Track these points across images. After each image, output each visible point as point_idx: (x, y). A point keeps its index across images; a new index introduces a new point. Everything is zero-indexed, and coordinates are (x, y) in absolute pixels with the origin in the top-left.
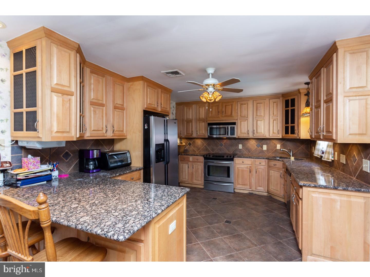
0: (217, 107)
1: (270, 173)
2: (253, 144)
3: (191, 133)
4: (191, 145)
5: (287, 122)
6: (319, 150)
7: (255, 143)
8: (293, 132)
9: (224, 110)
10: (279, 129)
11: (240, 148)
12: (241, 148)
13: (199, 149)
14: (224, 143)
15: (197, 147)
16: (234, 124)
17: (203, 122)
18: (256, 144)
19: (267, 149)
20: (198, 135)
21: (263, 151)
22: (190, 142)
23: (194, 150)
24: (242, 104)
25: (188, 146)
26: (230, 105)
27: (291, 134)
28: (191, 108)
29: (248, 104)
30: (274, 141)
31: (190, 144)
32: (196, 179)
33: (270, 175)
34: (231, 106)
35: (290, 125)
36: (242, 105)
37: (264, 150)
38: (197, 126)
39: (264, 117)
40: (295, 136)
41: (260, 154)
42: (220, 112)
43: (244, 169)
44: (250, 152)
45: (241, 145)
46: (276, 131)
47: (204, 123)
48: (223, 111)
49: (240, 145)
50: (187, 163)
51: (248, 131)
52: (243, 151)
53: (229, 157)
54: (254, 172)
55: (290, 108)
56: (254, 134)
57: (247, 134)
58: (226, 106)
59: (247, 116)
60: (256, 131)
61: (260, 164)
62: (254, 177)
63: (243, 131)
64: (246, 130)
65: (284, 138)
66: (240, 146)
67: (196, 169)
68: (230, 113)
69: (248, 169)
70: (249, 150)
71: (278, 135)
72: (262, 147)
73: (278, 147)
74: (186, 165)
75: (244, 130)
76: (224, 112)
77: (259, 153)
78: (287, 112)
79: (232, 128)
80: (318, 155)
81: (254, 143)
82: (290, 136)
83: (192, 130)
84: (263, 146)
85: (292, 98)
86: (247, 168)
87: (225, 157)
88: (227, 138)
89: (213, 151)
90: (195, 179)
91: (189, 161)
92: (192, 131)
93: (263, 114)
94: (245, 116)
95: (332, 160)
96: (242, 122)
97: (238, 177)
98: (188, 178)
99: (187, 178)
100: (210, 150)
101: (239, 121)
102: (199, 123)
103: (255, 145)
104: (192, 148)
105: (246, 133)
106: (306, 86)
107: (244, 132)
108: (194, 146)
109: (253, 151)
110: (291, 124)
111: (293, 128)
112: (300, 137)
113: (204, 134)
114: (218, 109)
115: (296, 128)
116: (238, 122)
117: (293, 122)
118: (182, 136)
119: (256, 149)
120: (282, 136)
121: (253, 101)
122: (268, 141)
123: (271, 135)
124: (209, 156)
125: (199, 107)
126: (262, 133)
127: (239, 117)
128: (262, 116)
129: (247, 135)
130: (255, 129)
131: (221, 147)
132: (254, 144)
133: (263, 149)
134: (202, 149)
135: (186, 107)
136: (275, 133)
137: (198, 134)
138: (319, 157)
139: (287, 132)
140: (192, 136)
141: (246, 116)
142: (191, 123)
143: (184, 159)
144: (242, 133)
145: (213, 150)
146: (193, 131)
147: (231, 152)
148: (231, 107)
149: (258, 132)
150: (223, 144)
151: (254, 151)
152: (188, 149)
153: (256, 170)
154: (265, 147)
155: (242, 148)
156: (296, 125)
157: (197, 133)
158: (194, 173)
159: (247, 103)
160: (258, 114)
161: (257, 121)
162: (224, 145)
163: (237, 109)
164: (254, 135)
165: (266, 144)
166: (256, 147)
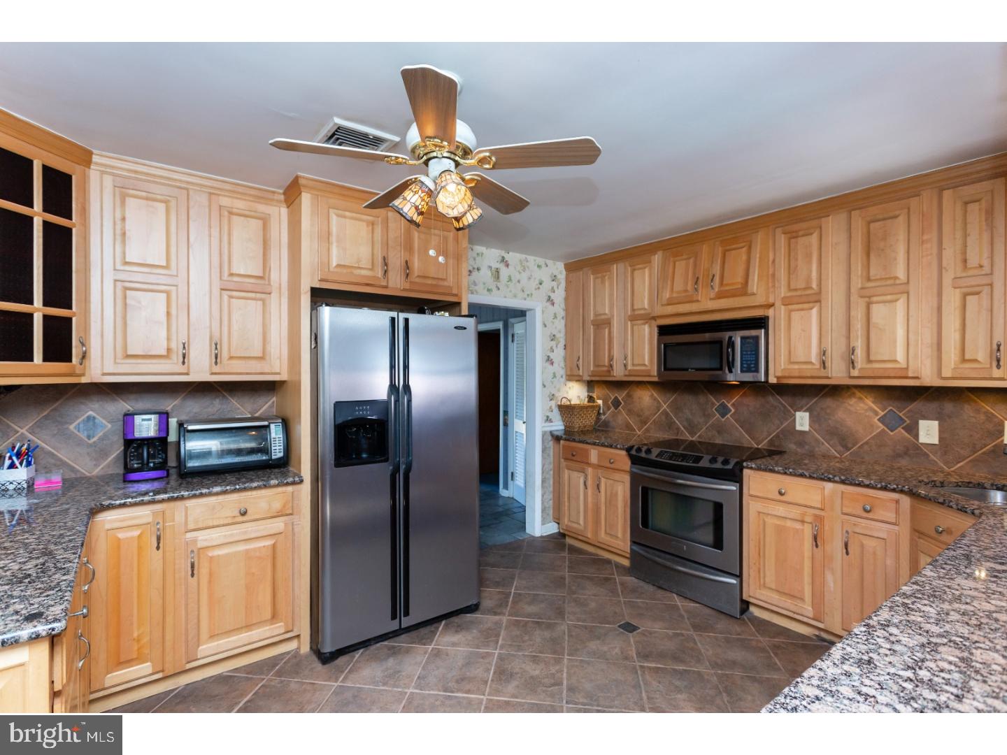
2: (862, 413)
3: (607, 364)
4: (620, 408)
7: (874, 407)
9: (717, 270)
11: (798, 428)
12: (806, 428)
13: (645, 423)
14: (733, 405)
15: (639, 416)
16: (760, 323)
17: (645, 324)
18: (882, 414)
19: (941, 439)
20: (630, 370)
21: (915, 450)
22: (616, 397)
23: (628, 427)
24: (797, 236)
25: (613, 408)
26: (742, 248)
28: (606, 277)
29: (823, 229)
30: (986, 404)
31: (616, 404)
32: (608, 532)
34: (744, 250)
36: (793, 240)
37: (925, 445)
38: (626, 339)
39: (908, 282)
41: (904, 462)
42: (700, 279)
43: (789, 524)
44: (848, 449)
45: (807, 414)
46: (978, 352)
47: (646, 328)
48: (714, 276)
49: (798, 414)
50: (583, 471)
51: (824, 352)
52: (817, 440)
53: (718, 465)
54: (835, 545)
56: (854, 368)
57: (818, 366)
59: (820, 285)
60: (864, 355)
62: (837, 568)
63: (800, 355)
64: (815, 350)
66: (802, 418)
67: (608, 493)
68: (739, 279)
69: (806, 528)
70: (843, 439)
71: (997, 373)
72: (913, 429)
74: (580, 478)
75: (805, 348)
76: (717, 279)
77: (898, 456)
79: (750, 342)
81: (871, 409)
83: (612, 354)
84: (917, 424)
86: (803, 522)
87: (705, 463)
89: (692, 434)
90: (606, 531)
91: (588, 464)
92: (611, 359)
93: (901, 273)
94: (810, 288)
96: (794, 314)
97: (761, 554)
98: (585, 523)
99: (582, 522)
100: (682, 428)
101: (782, 311)
102: (632, 326)
103: (876, 420)
104: (623, 416)
105: (811, 363)
107: (802, 359)
108: (630, 412)
109: (866, 447)
113: (649, 368)
116: (777, 317)
118: (581, 374)
119: (880, 433)
121: (849, 213)
123: (946, 372)
124: (648, 451)
125: (633, 271)
126: (896, 361)
127: (782, 295)
128: (896, 278)
130: (859, 345)
131: (723, 420)
132: (870, 414)
133: (917, 436)
134: (654, 421)
135: (592, 276)
136: (976, 362)
137: (629, 367)
140: (610, 376)
141: (815, 285)
142: (607, 330)
143: (573, 455)
144: (794, 363)
145: (692, 428)
146: (613, 356)
147: (763, 441)
148: (744, 257)
149: (872, 358)
150: (729, 405)
151: (867, 443)
152: (611, 420)
153: (847, 537)
154: (929, 432)
155: (810, 426)
157: (625, 366)
158: (603, 508)
159: (820, 228)
160: (873, 272)
161: (869, 305)
162: (733, 411)
163: (774, 261)
164: (855, 373)
165: (939, 417)
166: (882, 427)
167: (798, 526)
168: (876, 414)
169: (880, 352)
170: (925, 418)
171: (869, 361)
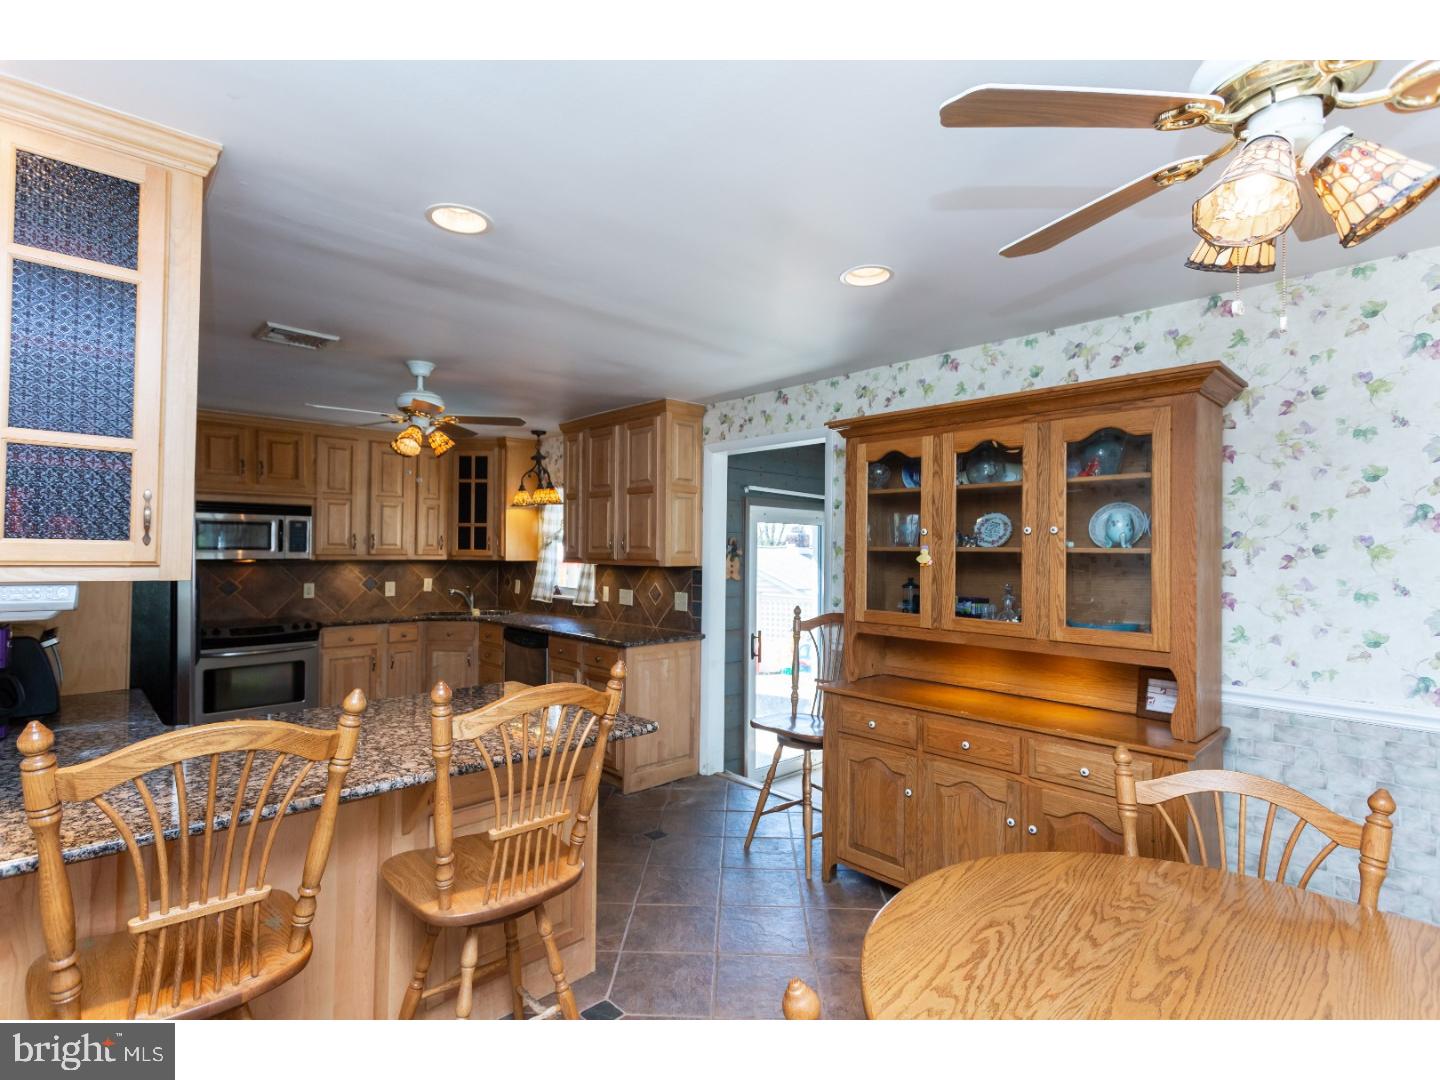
0: (232, 441)
1: (434, 660)
2: (351, 579)
5: (464, 516)
6: (544, 586)
7: (360, 575)
8: (481, 544)
9: (264, 456)
10: (442, 533)
11: (306, 596)
12: (312, 596)
14: (240, 582)
16: (306, 511)
18: (364, 579)
19: (396, 592)
21: (383, 601)
24: (333, 448)
26: (289, 444)
27: (476, 547)
29: (354, 449)
30: (417, 569)
33: (435, 664)
34: (291, 446)
35: (473, 525)
36: (331, 451)
37: (388, 597)
39: (402, 495)
40: (489, 554)
41: (377, 610)
42: (246, 463)
43: (354, 660)
44: (342, 607)
45: (313, 585)
46: (433, 541)
48: (261, 463)
49: (306, 586)
51: (353, 536)
52: (320, 605)
53: (302, 629)
54: (384, 665)
55: (473, 481)
56: (372, 548)
57: (347, 547)
58: (271, 444)
59: (351, 489)
60: (379, 540)
61: (404, 636)
62: (384, 681)
63: (336, 537)
64: (347, 536)
65: (455, 559)
66: (309, 588)
68: (288, 473)
69: (367, 659)
70: (338, 600)
71: (440, 552)
72: (382, 589)
73: (428, 584)
75: (340, 534)
76: (265, 466)
77: (374, 606)
78: (464, 490)
79: (298, 525)
80: (544, 598)
81: (357, 576)
82: (473, 554)
84: (384, 585)
85: (482, 454)
87: (288, 630)
88: (257, 560)
93: (398, 488)
94: (344, 489)
95: (596, 604)
96: (332, 507)
101: (322, 503)
103: (360, 584)
105: (343, 544)
106: (535, 437)
107: (339, 542)
109: (354, 604)
110: (476, 521)
111: (481, 535)
112: (504, 557)
114: (237, 450)
115: (490, 534)
116: (319, 507)
117: (482, 516)
119: (362, 594)
120: (450, 554)
121: (371, 442)
122: (400, 570)
123: (420, 552)
124: (216, 632)
126: (393, 545)
127: (323, 488)
128: (396, 492)
129: (348, 552)
130: (375, 531)
131: (229, 597)
132: (357, 580)
133: (384, 593)
136: (432, 545)
138: (547, 601)
139: (464, 544)
141: (347, 487)
144: (333, 544)
147: (273, 611)
148: (292, 452)
149: (384, 542)
150: (236, 583)
151: (355, 601)
153: (392, 657)
154: (390, 589)
155: (316, 594)
156: (490, 525)
159: (352, 448)
160: (385, 486)
161: (382, 507)
162: (241, 587)
163: (315, 461)
164: (373, 552)
165: (395, 579)
166: (365, 589)
167: (360, 660)
168: (361, 580)
169: (388, 538)
170: (388, 581)
171: (382, 544)
